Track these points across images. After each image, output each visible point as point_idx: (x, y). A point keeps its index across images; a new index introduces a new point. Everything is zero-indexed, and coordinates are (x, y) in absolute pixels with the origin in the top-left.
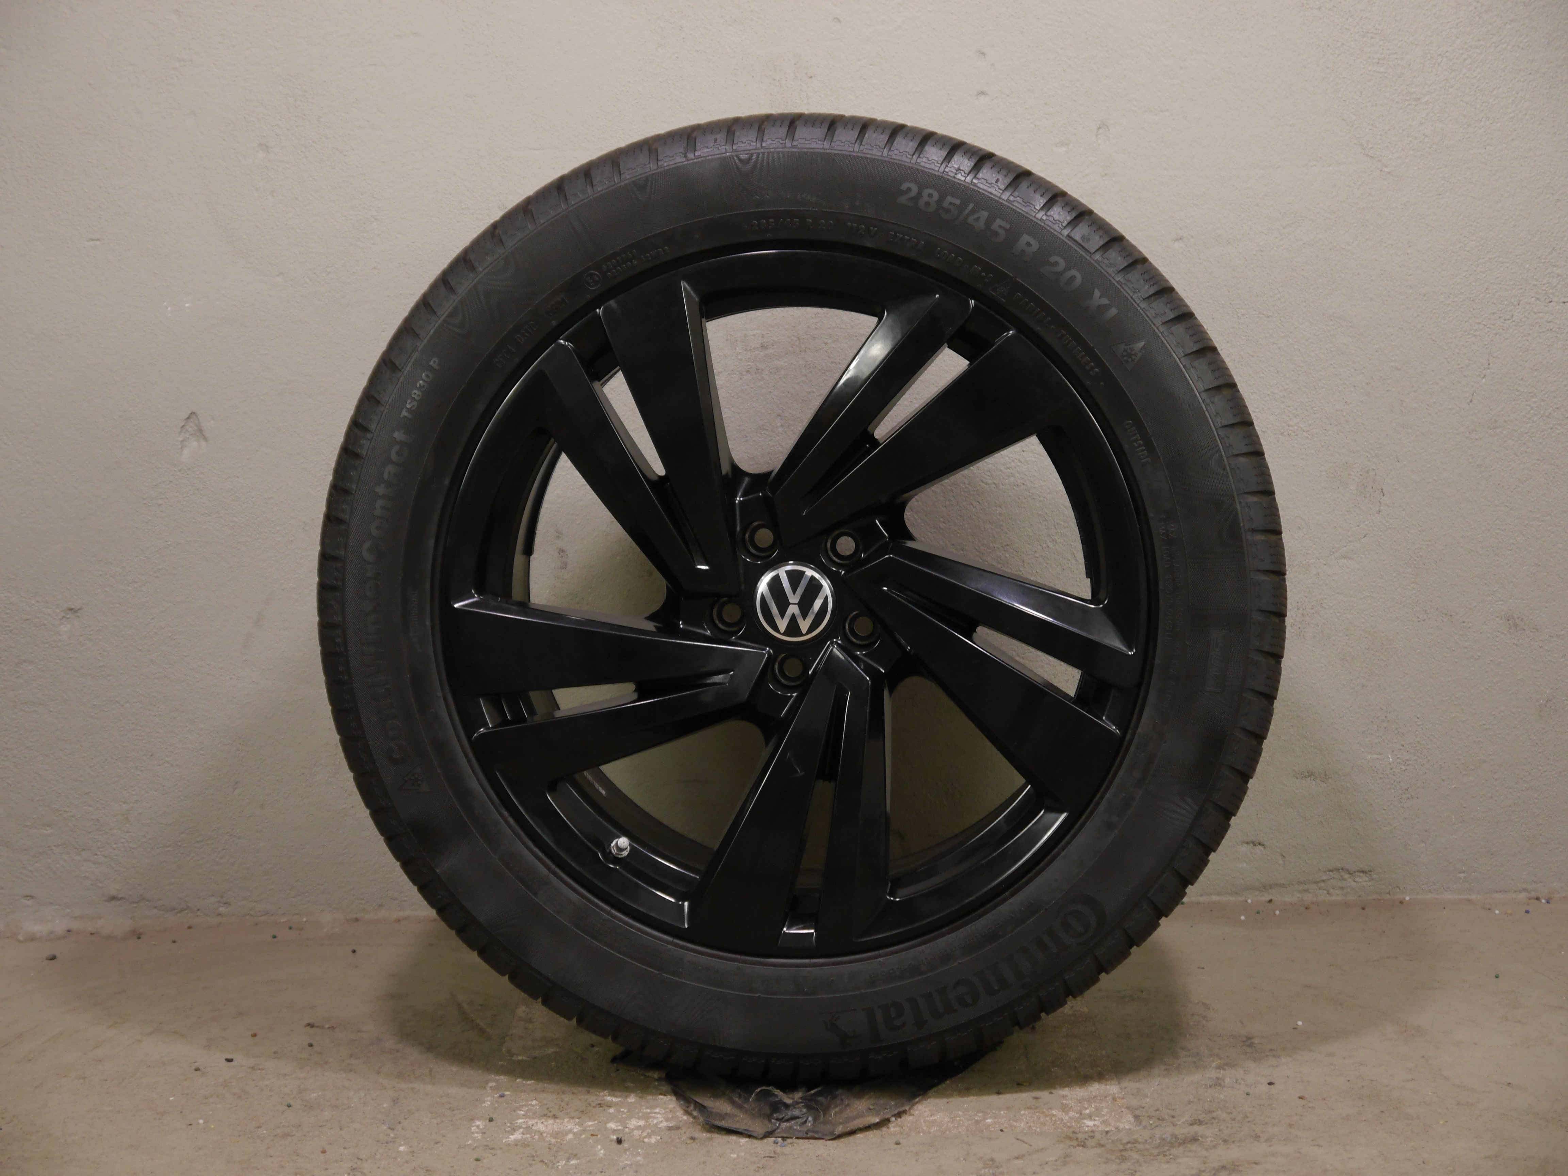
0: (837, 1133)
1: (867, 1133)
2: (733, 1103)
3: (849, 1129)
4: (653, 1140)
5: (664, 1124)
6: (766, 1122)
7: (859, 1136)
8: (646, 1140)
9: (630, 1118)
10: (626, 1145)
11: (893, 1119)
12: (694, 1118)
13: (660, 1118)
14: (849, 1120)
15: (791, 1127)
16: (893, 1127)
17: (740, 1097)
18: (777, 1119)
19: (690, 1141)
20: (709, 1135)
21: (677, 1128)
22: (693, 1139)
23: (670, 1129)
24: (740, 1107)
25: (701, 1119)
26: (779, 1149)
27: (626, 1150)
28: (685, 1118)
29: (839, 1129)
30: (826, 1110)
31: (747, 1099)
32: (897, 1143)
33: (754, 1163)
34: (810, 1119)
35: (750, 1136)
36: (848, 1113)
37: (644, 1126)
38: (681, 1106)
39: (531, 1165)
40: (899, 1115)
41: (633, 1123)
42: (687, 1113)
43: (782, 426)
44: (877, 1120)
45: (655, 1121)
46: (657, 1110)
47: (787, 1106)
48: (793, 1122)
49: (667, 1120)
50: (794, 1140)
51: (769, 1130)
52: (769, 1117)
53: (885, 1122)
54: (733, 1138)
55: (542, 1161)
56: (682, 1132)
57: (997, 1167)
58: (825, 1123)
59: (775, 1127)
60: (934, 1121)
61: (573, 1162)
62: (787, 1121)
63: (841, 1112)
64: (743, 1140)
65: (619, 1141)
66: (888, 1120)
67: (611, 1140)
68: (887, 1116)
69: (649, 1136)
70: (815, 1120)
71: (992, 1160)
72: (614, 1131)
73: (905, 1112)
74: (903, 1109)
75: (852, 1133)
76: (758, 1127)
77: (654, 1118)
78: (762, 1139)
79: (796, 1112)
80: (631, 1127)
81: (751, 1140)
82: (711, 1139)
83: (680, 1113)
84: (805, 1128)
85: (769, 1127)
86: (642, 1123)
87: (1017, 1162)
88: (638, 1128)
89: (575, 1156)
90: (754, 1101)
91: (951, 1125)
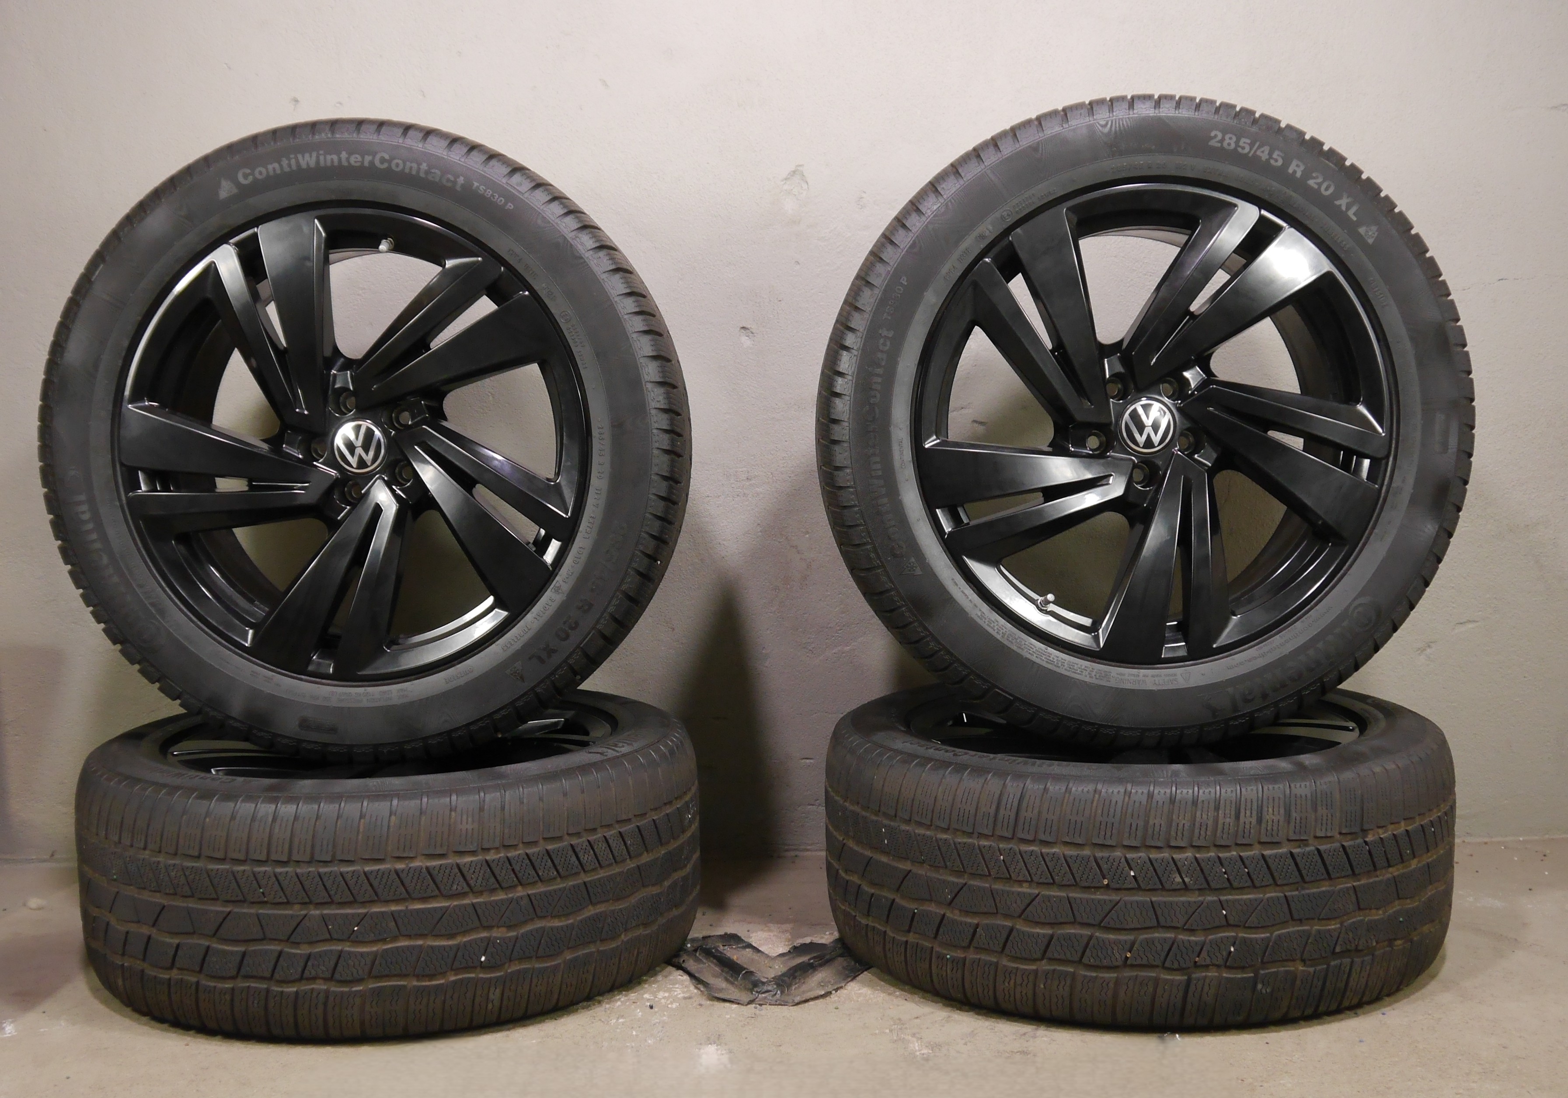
0: (796, 1001)
1: (817, 1001)
2: (727, 980)
3: (804, 999)
4: (674, 1006)
5: (682, 995)
6: (749, 993)
7: (811, 1003)
8: (670, 1006)
9: (659, 991)
10: (656, 1010)
11: (834, 992)
12: (701, 991)
13: (679, 991)
14: (804, 992)
15: (765, 998)
16: (834, 997)
17: (732, 976)
18: (757, 992)
19: (698, 1007)
20: (711, 1003)
21: (690, 998)
22: (701, 1005)
23: (685, 998)
24: (732, 983)
25: (706, 993)
26: (758, 1012)
27: (656, 1012)
28: (696, 991)
29: (798, 999)
30: (789, 986)
31: (737, 979)
32: (837, 1008)
33: (741, 1021)
34: (779, 992)
35: (738, 1004)
36: (804, 987)
37: (669, 996)
38: (693, 983)
39: (593, 1022)
40: (836, 990)
41: (661, 995)
42: (696, 988)
43: (761, 531)
44: (823, 993)
45: (676, 993)
46: (677, 986)
47: (763, 983)
48: (767, 994)
49: (683, 993)
50: (768, 1007)
51: (752, 999)
52: (751, 991)
53: (828, 994)
54: (727, 1004)
55: (600, 1020)
56: (693, 1000)
57: (903, 1024)
58: (788, 995)
59: (754, 997)
60: (862, 993)
61: (621, 1020)
62: (764, 993)
63: (799, 987)
64: (734, 1006)
65: (651, 1007)
66: (830, 993)
67: (646, 1006)
68: (829, 990)
69: (672, 1003)
70: (782, 992)
71: (900, 1019)
72: (648, 1000)
73: (841, 987)
74: (839, 986)
75: (806, 1001)
76: (745, 997)
77: (675, 991)
78: (746, 1005)
79: (770, 988)
80: (660, 997)
81: (739, 1006)
82: (713, 1005)
83: (692, 988)
84: (775, 998)
85: (751, 997)
86: (666, 995)
87: (916, 1021)
88: (664, 998)
89: (622, 1017)
90: (741, 979)
91: (872, 996)
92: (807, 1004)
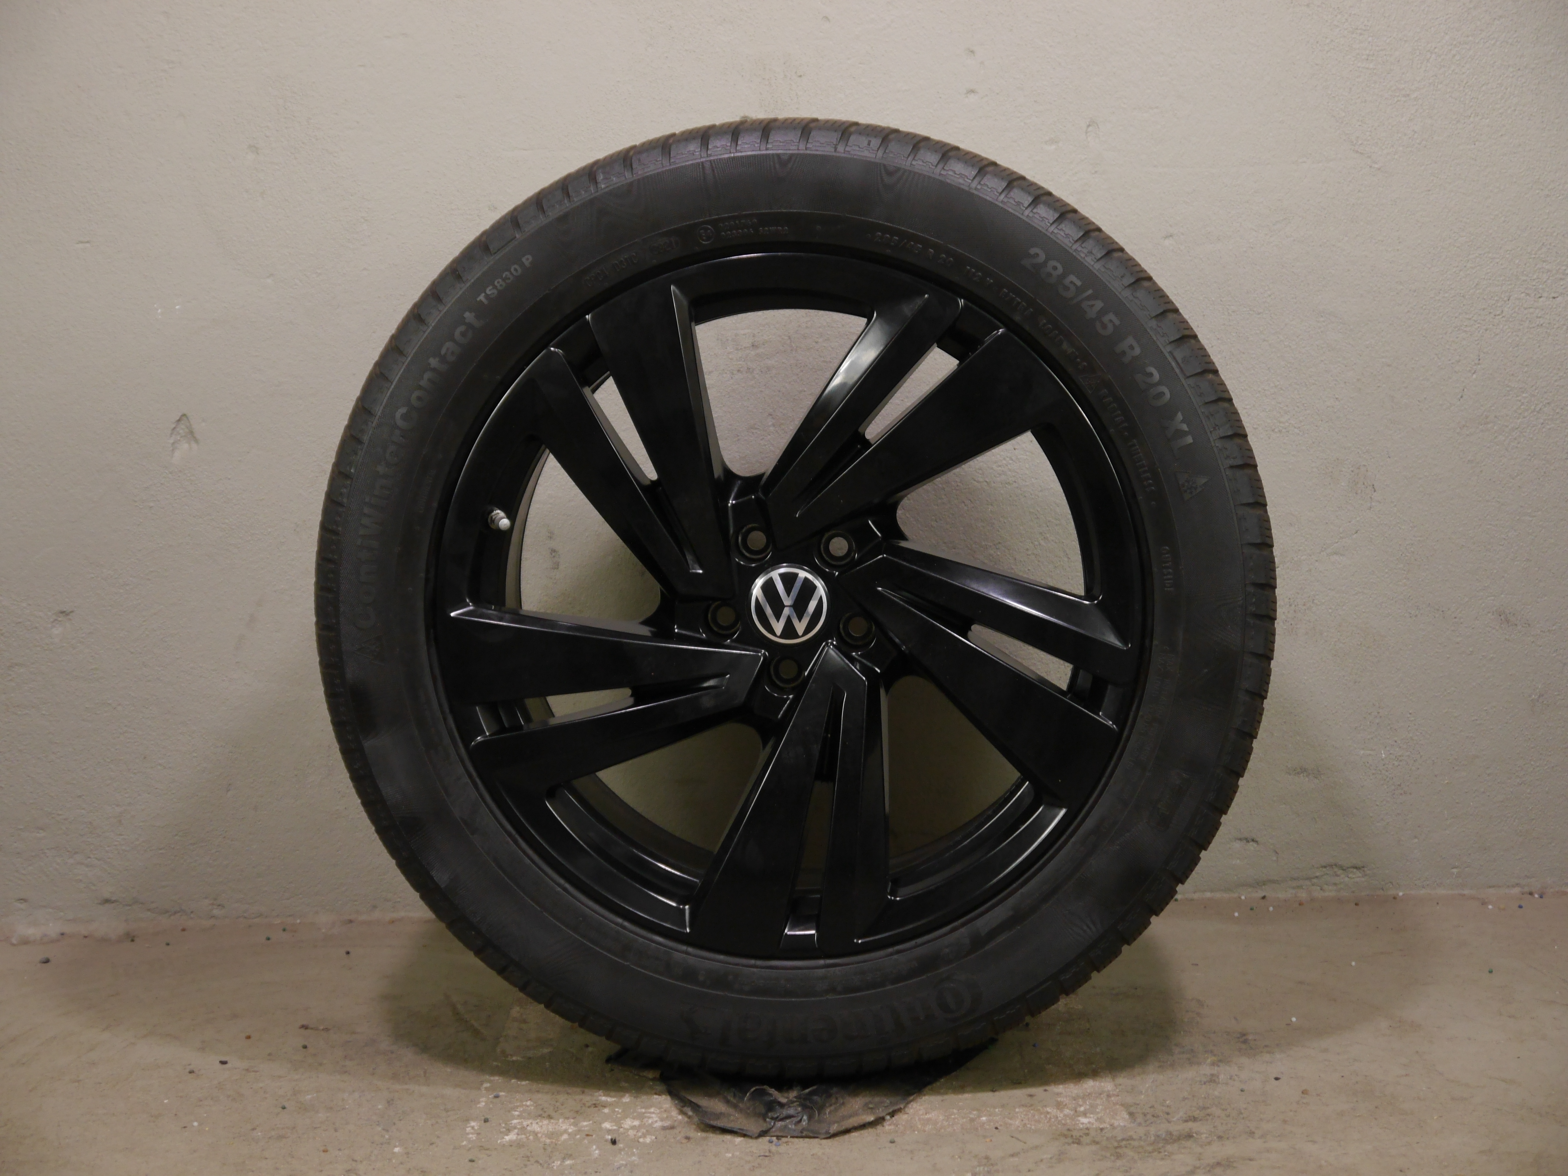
0: (832, 1131)
1: (862, 1132)
2: (728, 1102)
3: (844, 1128)
4: (648, 1140)
5: (659, 1124)
6: (761, 1121)
7: (854, 1134)
8: (641, 1140)
9: (624, 1118)
10: (621, 1146)
11: (888, 1117)
12: (689, 1117)
13: (655, 1117)
14: (844, 1118)
15: (786, 1126)
16: (888, 1126)
17: (735, 1096)
18: (772, 1118)
19: (685, 1141)
20: (704, 1135)
21: (672, 1128)
22: (688, 1138)
23: (664, 1128)
24: (735, 1106)
25: (696, 1119)
26: (774, 1148)
27: (620, 1150)
28: (680, 1117)
29: (834, 1128)
30: (821, 1109)
31: (742, 1099)
32: (892, 1142)
33: (749, 1162)
34: (805, 1117)
35: (744, 1136)
36: (843, 1111)
37: (639, 1126)
38: (676, 1105)
39: (526, 1166)
40: (892, 1114)
41: (628, 1123)
42: (682, 1112)
43: (773, 425)
44: (872, 1118)
45: (650, 1121)
46: (652, 1110)
47: (782, 1105)
48: (788, 1121)
49: (662, 1120)
50: (789, 1139)
51: (764, 1129)
52: (764, 1117)
53: (879, 1121)
54: (728, 1137)
55: (537, 1162)
56: (676, 1131)
57: (992, 1165)
58: (819, 1121)
59: (769, 1126)
60: (929, 1120)
61: (568, 1162)
62: (782, 1120)
63: (836, 1110)
64: (738, 1140)
65: (614, 1142)
66: (883, 1119)
67: (606, 1141)
68: (881, 1115)
69: (644, 1136)
70: (810, 1118)
71: (987, 1158)
72: (609, 1131)
73: (900, 1110)
74: (896, 1108)
75: (847, 1131)
76: (753, 1125)
77: (649, 1118)
78: (757, 1138)
79: (791, 1111)
80: (626, 1126)
81: (746, 1139)
82: (705, 1139)
83: (674, 1113)
84: (799, 1127)
85: (764, 1126)
86: (636, 1123)
87: (1011, 1159)
88: (633, 1128)
89: (570, 1156)
90: (749, 1100)
91: (946, 1123)
92: (847, 1137)
